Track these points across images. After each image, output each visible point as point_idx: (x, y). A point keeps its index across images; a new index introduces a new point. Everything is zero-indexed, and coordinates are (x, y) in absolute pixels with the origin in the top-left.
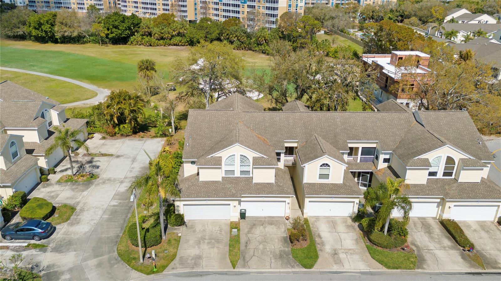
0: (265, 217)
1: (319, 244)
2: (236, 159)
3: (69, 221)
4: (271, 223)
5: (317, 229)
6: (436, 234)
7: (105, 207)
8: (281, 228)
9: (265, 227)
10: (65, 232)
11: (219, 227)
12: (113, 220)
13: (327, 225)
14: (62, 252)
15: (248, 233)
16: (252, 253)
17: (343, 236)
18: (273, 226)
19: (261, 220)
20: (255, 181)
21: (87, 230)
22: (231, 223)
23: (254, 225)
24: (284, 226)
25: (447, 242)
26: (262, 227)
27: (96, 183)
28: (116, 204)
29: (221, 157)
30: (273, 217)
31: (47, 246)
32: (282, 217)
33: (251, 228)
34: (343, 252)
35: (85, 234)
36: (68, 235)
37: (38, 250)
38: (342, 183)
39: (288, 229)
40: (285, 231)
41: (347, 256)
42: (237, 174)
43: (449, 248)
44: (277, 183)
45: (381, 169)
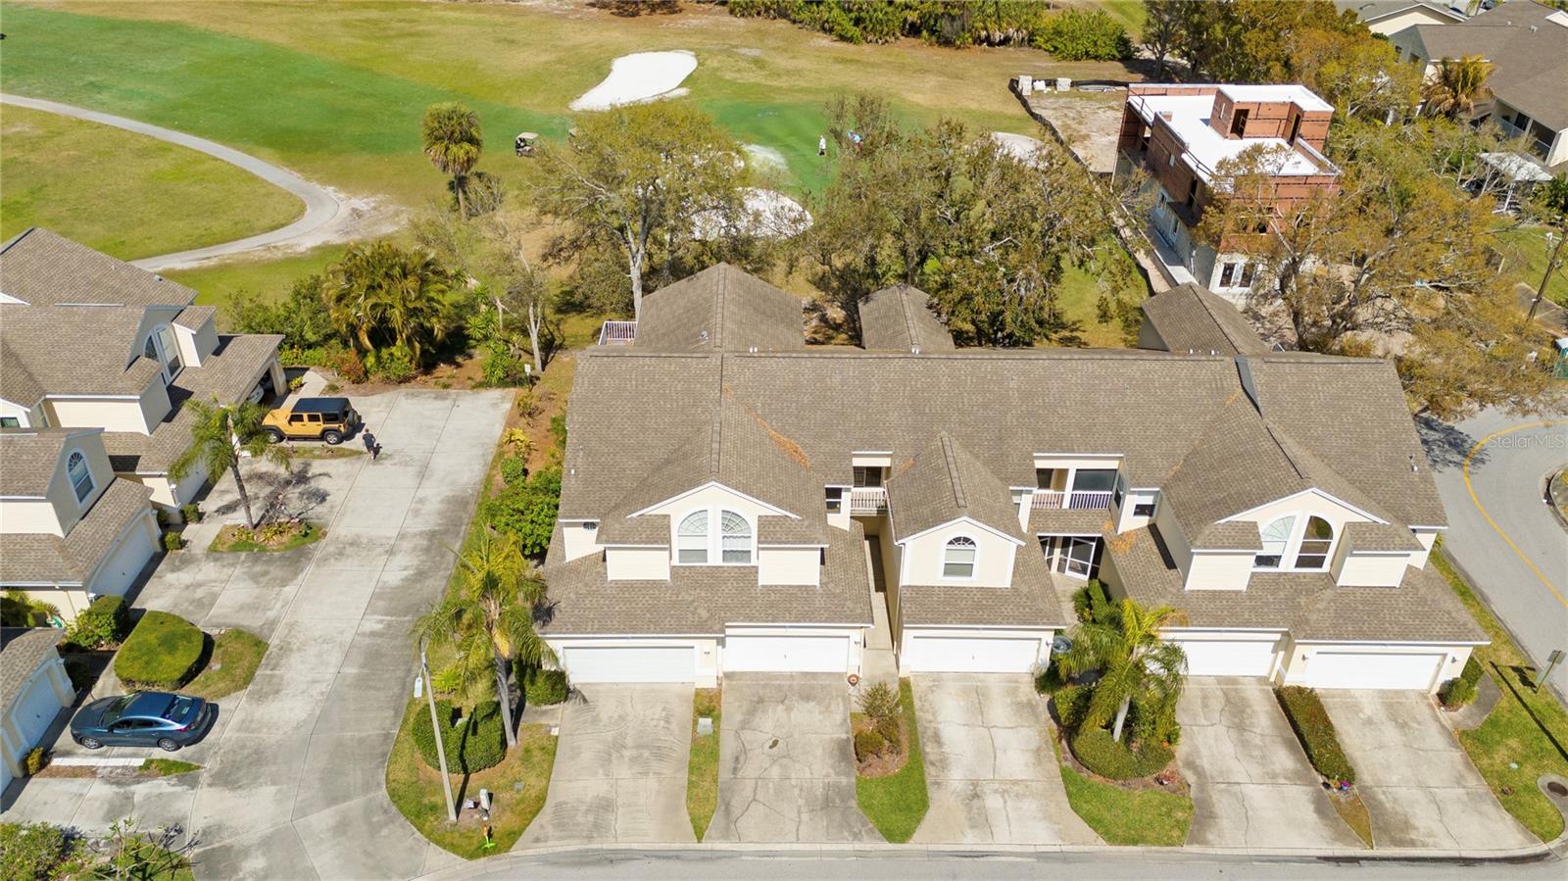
0: (792, 676)
1: (933, 764)
2: (710, 521)
3: (250, 687)
4: (807, 696)
5: (933, 714)
6: (1258, 731)
7: (348, 637)
8: (832, 712)
9: (789, 709)
10: (243, 721)
11: (664, 709)
12: (370, 683)
13: (962, 703)
14: (240, 787)
15: (743, 728)
16: (748, 792)
17: (1002, 737)
18: (813, 703)
19: (780, 686)
20: (763, 580)
21: (303, 716)
22: (698, 693)
23: (761, 701)
24: (841, 705)
25: (1285, 759)
26: (781, 707)
27: (318, 554)
28: (378, 627)
29: (667, 517)
30: (814, 675)
31: (198, 768)
32: (840, 675)
33: (752, 712)
34: (996, 791)
35: (297, 728)
36: (252, 732)
37: (174, 781)
38: (1009, 586)
39: (853, 716)
40: (845, 720)
41: (1005, 802)
42: (715, 559)
43: (1286, 778)
44: (826, 584)
45: (1128, 534)
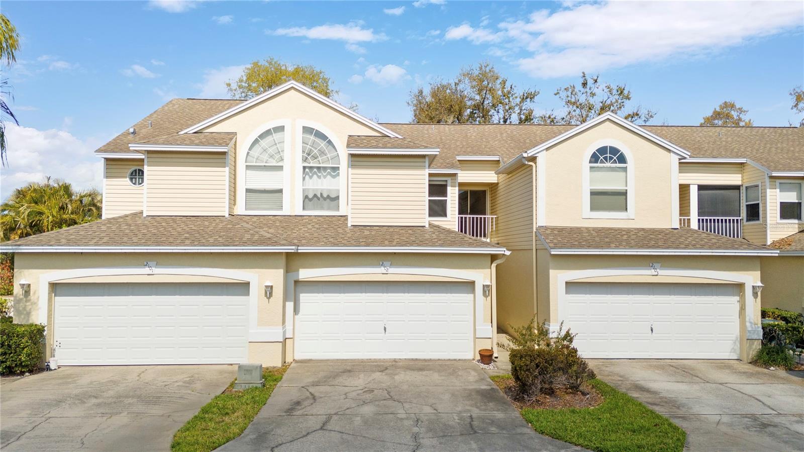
2: (287, 146)
4: (419, 369)
8: (461, 376)
9: (391, 374)
11: (189, 377)
13: (658, 372)
15: (313, 386)
16: (311, 424)
17: (750, 389)
18: (426, 372)
19: (377, 365)
20: (352, 222)
23: (348, 372)
24: (473, 373)
26: (378, 374)
29: (232, 135)
30: (428, 361)
32: (464, 360)
33: (333, 377)
38: (677, 227)
40: (483, 379)
42: (292, 205)
45: (781, 241)
